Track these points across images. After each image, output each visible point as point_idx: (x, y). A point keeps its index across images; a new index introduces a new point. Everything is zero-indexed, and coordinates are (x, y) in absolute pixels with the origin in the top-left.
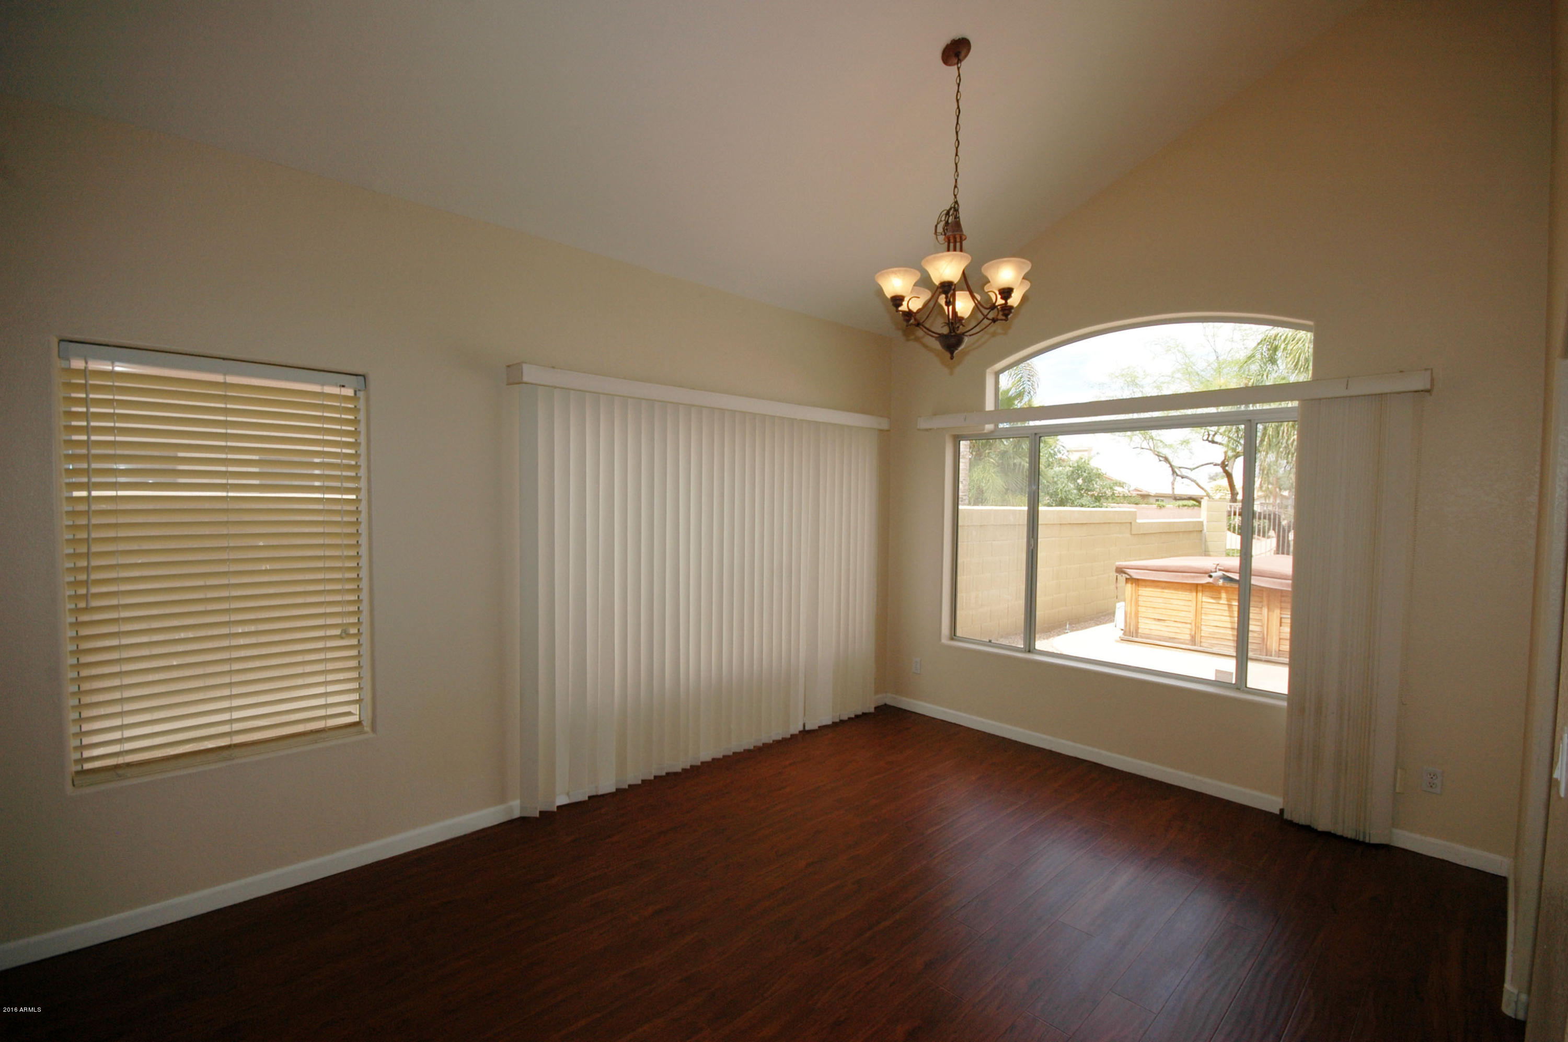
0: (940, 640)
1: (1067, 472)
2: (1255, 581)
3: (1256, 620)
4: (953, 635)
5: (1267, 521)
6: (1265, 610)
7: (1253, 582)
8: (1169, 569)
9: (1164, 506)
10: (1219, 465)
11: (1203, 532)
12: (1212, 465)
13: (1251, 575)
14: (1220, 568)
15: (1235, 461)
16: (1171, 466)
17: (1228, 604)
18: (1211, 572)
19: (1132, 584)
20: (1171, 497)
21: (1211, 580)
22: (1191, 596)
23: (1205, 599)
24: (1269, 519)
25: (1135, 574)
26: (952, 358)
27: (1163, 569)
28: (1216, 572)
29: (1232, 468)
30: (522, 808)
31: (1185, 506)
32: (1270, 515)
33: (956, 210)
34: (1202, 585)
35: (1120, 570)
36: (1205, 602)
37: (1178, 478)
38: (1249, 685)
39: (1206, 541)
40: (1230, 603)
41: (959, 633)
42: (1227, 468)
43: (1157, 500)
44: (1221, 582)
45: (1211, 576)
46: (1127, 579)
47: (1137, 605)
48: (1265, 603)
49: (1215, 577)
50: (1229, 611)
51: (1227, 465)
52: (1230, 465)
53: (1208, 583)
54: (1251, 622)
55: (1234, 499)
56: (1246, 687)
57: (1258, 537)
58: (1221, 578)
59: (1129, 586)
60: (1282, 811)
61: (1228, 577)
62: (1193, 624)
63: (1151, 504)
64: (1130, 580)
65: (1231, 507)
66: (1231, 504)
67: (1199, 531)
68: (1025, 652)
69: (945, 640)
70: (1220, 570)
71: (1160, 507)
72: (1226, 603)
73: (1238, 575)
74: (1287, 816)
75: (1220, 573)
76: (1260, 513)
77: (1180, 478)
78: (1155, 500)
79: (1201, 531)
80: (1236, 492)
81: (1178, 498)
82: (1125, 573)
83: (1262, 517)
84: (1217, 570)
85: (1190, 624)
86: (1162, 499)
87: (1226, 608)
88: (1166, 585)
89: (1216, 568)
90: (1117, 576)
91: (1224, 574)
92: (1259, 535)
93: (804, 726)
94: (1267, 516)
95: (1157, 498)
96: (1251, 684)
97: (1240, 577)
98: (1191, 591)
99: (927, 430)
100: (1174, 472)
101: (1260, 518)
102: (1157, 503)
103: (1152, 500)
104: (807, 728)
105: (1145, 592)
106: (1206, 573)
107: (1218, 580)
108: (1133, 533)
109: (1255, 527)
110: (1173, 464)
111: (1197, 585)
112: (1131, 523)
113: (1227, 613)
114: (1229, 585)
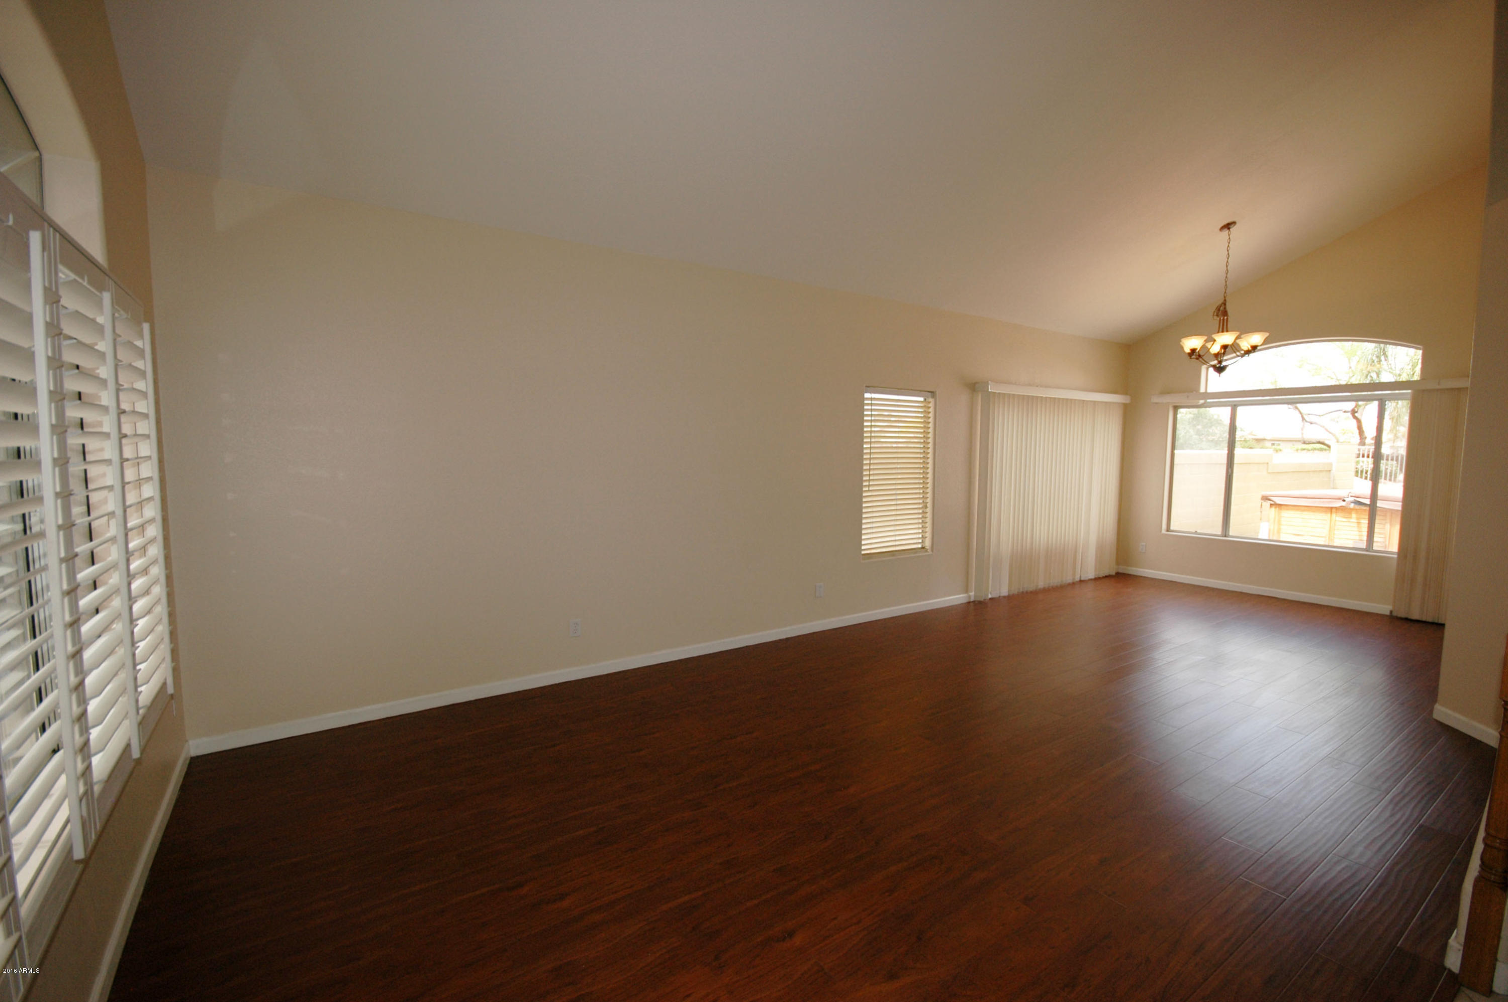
0: (1161, 531)
1: (1189, 419)
2: (1379, 504)
3: (1380, 533)
4: (1168, 529)
5: (1395, 462)
6: (1388, 526)
7: (1378, 505)
8: (1309, 497)
9: (1280, 450)
10: (1348, 412)
11: (1332, 472)
12: (1341, 412)
13: (1377, 500)
14: (1352, 495)
15: (1365, 408)
16: (1301, 413)
17: (1358, 522)
18: (1344, 498)
19: (1276, 508)
20: (1299, 441)
21: (1343, 504)
22: (1327, 516)
23: (1338, 518)
24: (1397, 460)
25: (1278, 501)
26: (1220, 376)
27: (1304, 496)
28: (1348, 497)
29: (1362, 415)
30: (975, 596)
31: (1304, 449)
32: (1397, 457)
33: (1225, 304)
34: (1336, 508)
35: (1265, 498)
36: (1338, 521)
37: (1307, 424)
38: (1374, 548)
39: (1334, 480)
40: (1359, 521)
41: (1172, 528)
42: (1356, 414)
43: (1273, 444)
44: (1352, 505)
45: (1344, 501)
46: (1271, 504)
47: (1279, 524)
48: (1388, 521)
49: (1348, 502)
50: (1358, 527)
51: (1357, 412)
52: (1359, 411)
53: (1341, 506)
54: (1375, 535)
55: (1362, 443)
56: (1372, 549)
57: (1385, 481)
58: (1352, 502)
59: (1273, 509)
60: (1391, 612)
61: (1359, 502)
62: (1327, 538)
63: (1267, 448)
64: (1274, 505)
65: (1359, 450)
66: (1360, 447)
67: (1327, 471)
68: (1222, 536)
69: (1164, 531)
70: (1351, 496)
71: (1277, 451)
72: (1356, 521)
73: (1369, 500)
74: (1394, 614)
75: (1352, 499)
76: (1388, 456)
77: (1309, 424)
78: (1270, 445)
79: (1330, 471)
80: (1364, 436)
81: (1307, 442)
82: (1270, 500)
83: (1390, 459)
84: (1349, 496)
85: (1325, 537)
86: (1278, 442)
87: (1355, 525)
88: (1306, 508)
89: (1348, 495)
90: (1262, 503)
91: (1355, 500)
92: (1385, 479)
93: (1080, 577)
94: (1395, 458)
95: (1274, 442)
96: (1375, 548)
97: (1371, 501)
98: (1326, 512)
99: (1156, 403)
100: (1303, 419)
101: (1387, 460)
102: (1274, 447)
103: (1268, 444)
104: (1082, 579)
105: (1286, 514)
106: (1340, 499)
107: (1350, 504)
108: (1269, 471)
109: (1382, 471)
110: (1302, 411)
111: (1332, 508)
112: (1267, 463)
113: (1356, 529)
114: (1358, 507)
